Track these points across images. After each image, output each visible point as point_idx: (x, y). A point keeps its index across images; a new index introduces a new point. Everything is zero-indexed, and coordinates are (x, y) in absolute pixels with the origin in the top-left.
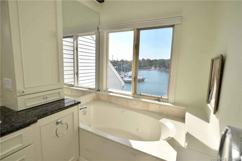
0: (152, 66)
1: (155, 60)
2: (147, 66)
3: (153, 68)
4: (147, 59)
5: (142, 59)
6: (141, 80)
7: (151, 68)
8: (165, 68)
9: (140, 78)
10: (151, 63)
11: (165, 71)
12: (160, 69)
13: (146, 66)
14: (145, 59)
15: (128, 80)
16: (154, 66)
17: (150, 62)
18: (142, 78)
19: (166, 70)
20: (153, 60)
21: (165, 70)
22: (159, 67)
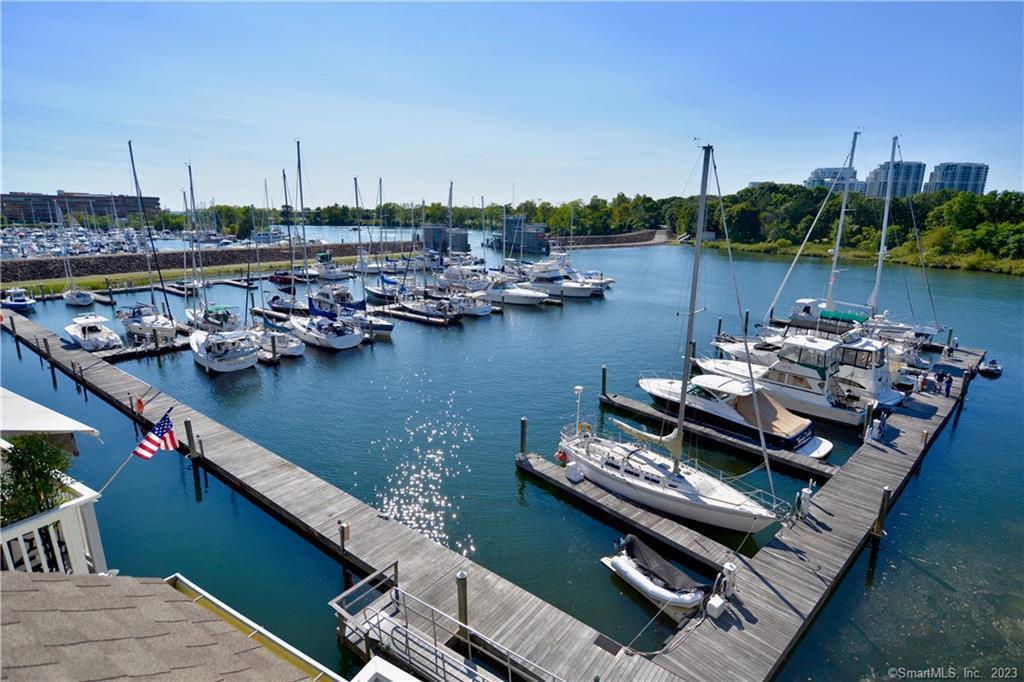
0: (660, 228)
1: (674, 199)
2: (637, 229)
3: (660, 237)
4: (638, 197)
5: (616, 197)
6: (588, 295)
7: (651, 236)
8: (713, 235)
9: (586, 286)
10: (656, 213)
11: (713, 247)
12: (689, 239)
13: (630, 229)
14: (627, 196)
15: (526, 297)
16: (665, 226)
17: (647, 210)
18: (594, 284)
19: (716, 244)
20: (663, 202)
21: (712, 243)
22: (686, 231)
